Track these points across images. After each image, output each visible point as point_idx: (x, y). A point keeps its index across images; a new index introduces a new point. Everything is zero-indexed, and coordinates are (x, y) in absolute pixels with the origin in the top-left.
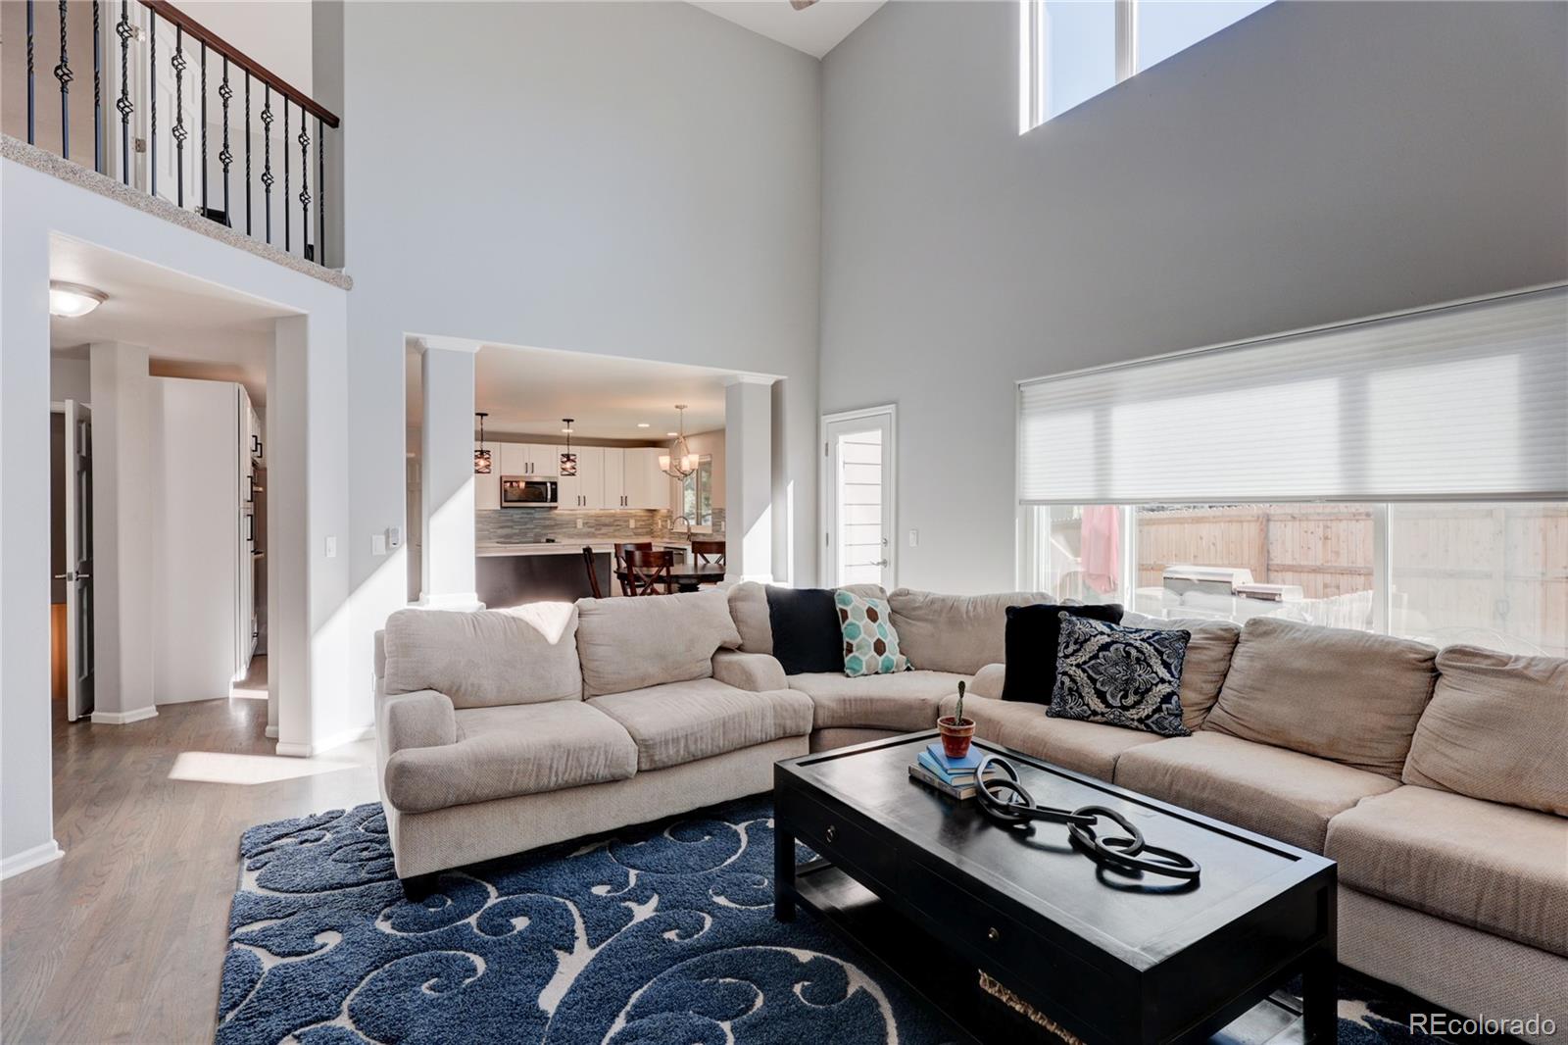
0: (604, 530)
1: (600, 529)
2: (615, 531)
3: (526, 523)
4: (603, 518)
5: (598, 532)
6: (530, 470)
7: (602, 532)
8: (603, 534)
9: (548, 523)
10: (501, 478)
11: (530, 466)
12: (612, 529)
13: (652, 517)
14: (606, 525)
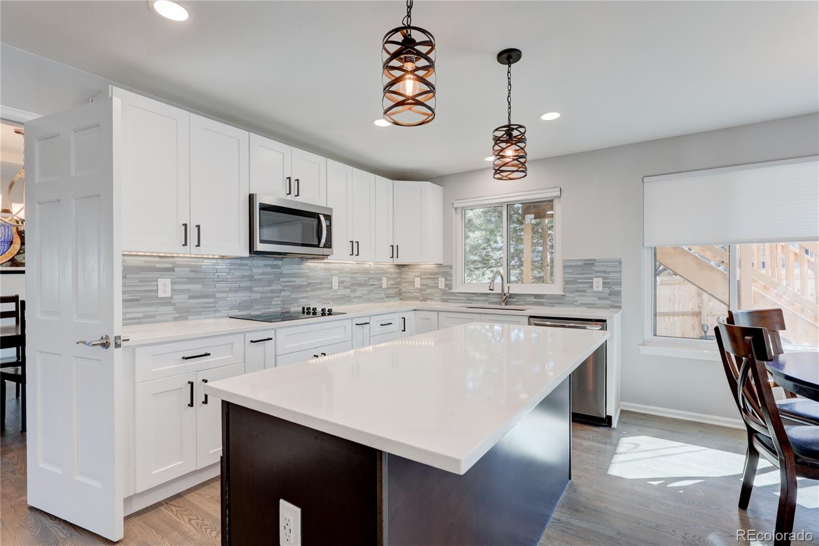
0: (360, 291)
1: (355, 291)
2: (370, 292)
3: (270, 283)
4: (358, 275)
5: (353, 295)
6: (294, 191)
7: (358, 294)
8: (359, 297)
9: (298, 281)
10: (251, 198)
11: (294, 185)
12: (365, 290)
13: (400, 274)
14: (360, 285)
